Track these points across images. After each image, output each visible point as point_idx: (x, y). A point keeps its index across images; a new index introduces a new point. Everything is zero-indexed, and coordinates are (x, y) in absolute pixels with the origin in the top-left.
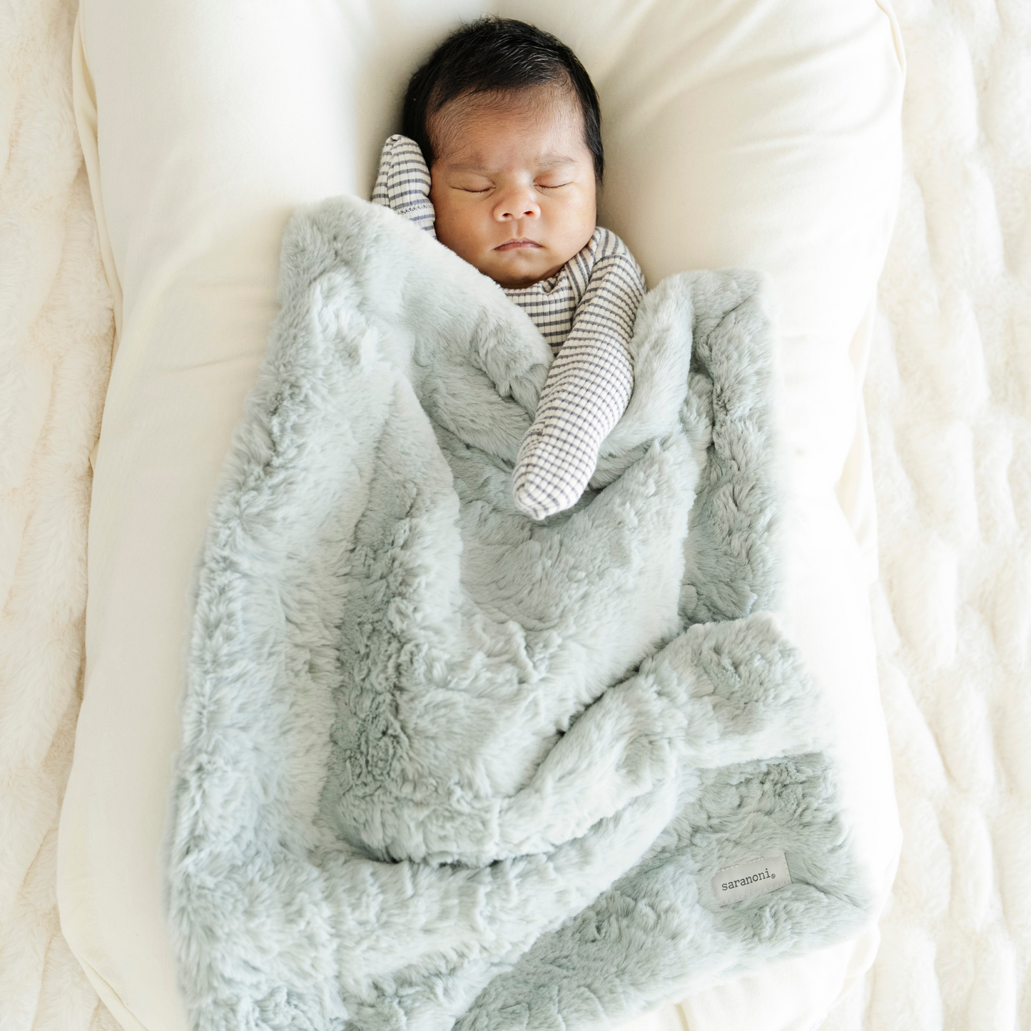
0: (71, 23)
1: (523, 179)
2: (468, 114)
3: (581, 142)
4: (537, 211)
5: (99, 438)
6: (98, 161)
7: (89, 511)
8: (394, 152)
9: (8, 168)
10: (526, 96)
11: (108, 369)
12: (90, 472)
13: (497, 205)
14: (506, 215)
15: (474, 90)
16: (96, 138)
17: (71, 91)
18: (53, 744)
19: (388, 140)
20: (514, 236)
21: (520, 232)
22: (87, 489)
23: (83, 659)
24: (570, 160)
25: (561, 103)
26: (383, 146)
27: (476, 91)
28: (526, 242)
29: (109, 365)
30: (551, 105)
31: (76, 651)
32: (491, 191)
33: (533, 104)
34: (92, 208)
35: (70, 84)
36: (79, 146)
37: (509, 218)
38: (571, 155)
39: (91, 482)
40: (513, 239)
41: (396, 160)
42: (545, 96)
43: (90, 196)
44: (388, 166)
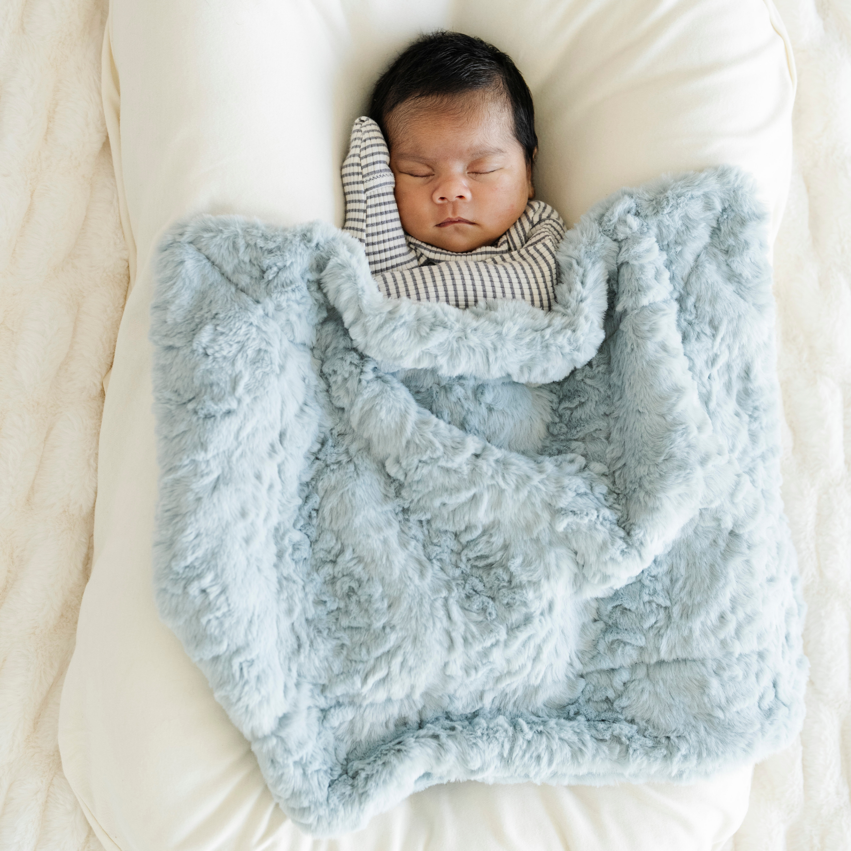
0: (103, 23)
1: (458, 168)
2: (412, 114)
3: (511, 135)
4: (468, 195)
5: (111, 366)
6: (120, 138)
7: (100, 426)
8: (363, 129)
9: (46, 140)
10: (462, 100)
11: (120, 309)
12: (103, 393)
13: (436, 189)
14: (442, 198)
15: (418, 94)
16: (119, 120)
17: (100, 78)
18: (62, 615)
19: (357, 121)
20: (450, 215)
21: (454, 212)
22: (99, 407)
23: (90, 547)
24: (500, 151)
25: (491, 104)
26: (353, 125)
27: (421, 96)
28: (461, 221)
29: (121, 306)
30: (481, 106)
31: (84, 540)
32: (431, 177)
33: (467, 106)
34: (113, 176)
35: (99, 73)
36: (104, 124)
37: (445, 201)
38: (501, 146)
39: (103, 402)
40: (449, 218)
41: (367, 136)
42: (478, 98)
43: (112, 165)
44: (360, 141)
